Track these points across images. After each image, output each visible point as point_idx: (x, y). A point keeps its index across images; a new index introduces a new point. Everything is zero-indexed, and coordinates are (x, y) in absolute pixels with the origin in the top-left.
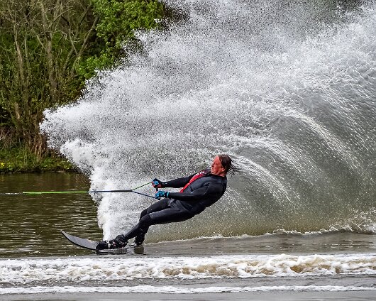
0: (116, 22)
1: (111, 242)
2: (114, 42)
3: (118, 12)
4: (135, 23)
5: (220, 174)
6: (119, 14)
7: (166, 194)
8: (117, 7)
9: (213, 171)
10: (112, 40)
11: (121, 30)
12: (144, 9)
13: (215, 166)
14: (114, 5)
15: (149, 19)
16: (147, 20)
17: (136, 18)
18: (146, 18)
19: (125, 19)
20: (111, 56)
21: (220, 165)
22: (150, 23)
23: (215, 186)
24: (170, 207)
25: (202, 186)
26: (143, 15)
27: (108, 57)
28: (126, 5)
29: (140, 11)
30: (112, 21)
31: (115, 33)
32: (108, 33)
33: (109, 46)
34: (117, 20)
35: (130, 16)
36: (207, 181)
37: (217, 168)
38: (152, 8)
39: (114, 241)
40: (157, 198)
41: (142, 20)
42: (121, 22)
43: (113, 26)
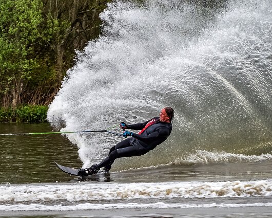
0: (9, 15)
1: (88, 169)
2: (8, 30)
3: (11, 8)
4: (23, 16)
5: (166, 121)
6: (11, 9)
7: (131, 134)
8: (10, 4)
9: (161, 119)
10: (6, 28)
11: (13, 21)
12: (29, 5)
13: (162, 115)
14: (8, 3)
15: (33, 13)
16: (32, 13)
17: (23, 12)
18: (31, 12)
19: (15, 12)
20: (6, 39)
21: (166, 115)
22: (34, 16)
23: (164, 130)
24: (131, 145)
25: (154, 131)
26: (28, 10)
27: (3, 40)
28: (16, 3)
29: (26, 7)
30: (6, 14)
31: (9, 23)
32: (3, 23)
33: (5, 33)
34: (10, 13)
35: (19, 10)
36: (157, 127)
37: (164, 117)
38: (35, 4)
39: (91, 169)
40: (124, 136)
41: (28, 13)
42: (13, 15)
43: (7, 18)
